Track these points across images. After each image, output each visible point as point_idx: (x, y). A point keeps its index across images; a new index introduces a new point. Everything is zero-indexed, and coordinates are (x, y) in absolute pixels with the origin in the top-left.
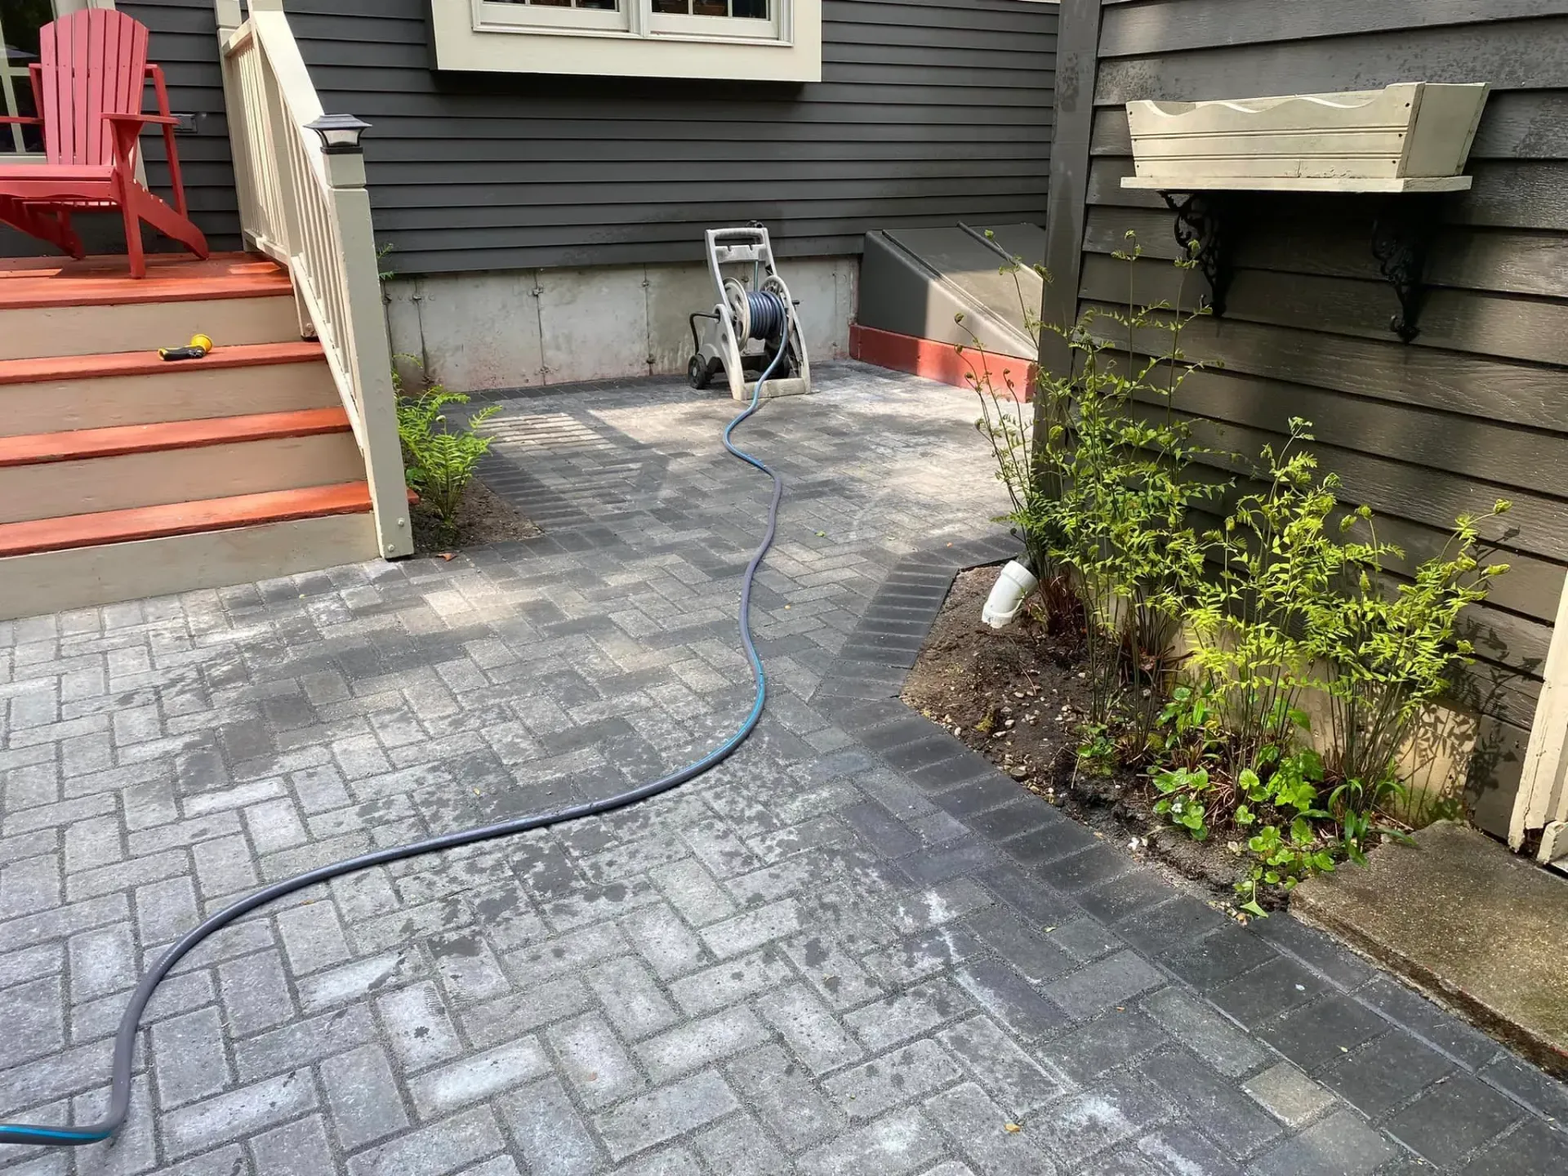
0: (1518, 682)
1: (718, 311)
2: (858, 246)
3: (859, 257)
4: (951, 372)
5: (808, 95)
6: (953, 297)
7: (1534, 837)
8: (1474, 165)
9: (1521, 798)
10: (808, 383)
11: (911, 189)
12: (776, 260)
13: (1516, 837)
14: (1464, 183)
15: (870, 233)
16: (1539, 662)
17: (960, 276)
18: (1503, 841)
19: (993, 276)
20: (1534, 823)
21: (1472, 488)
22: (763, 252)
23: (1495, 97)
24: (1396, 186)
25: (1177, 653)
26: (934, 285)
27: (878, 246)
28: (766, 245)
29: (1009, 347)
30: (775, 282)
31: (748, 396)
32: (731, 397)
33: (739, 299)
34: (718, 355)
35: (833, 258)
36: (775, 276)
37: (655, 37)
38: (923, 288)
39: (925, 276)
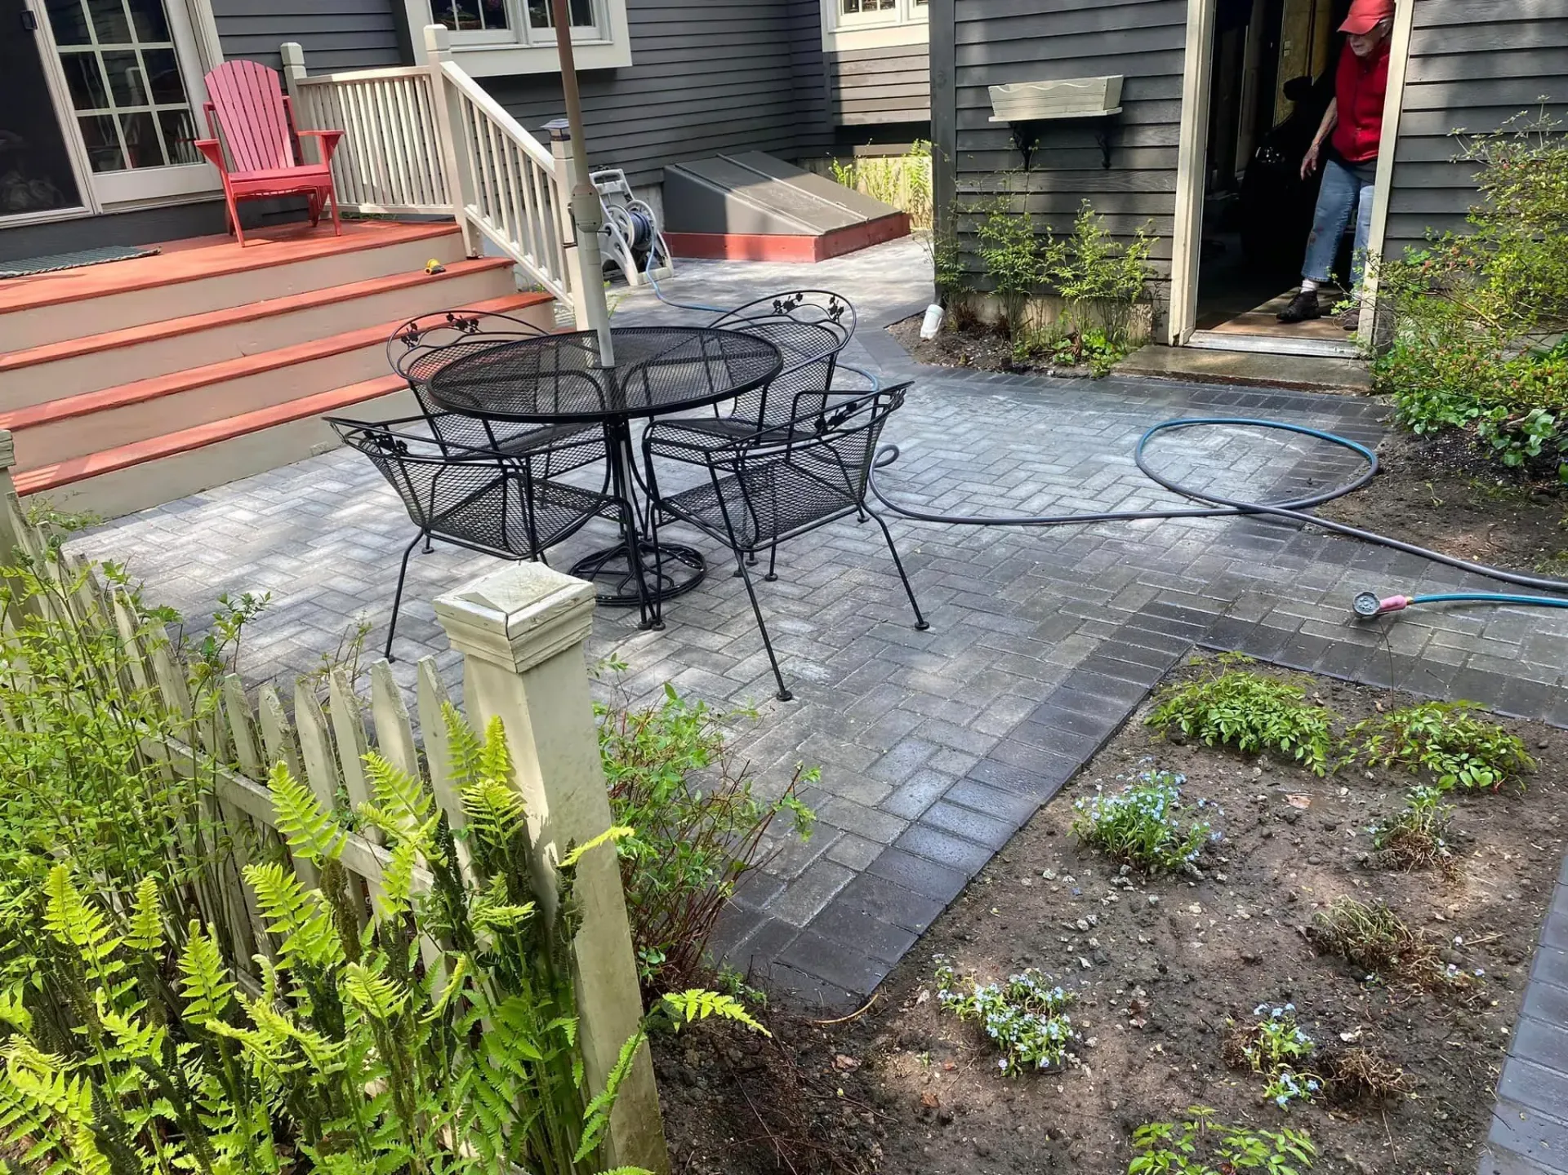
0: (1164, 284)
1: (608, 228)
2: (660, 177)
3: (661, 185)
4: (755, 252)
5: (620, 76)
6: (747, 203)
7: (1177, 337)
8: (1122, 103)
9: (1170, 325)
10: (672, 270)
11: (687, 134)
12: (632, 188)
13: (1171, 340)
14: (1120, 110)
15: (668, 167)
16: (1169, 275)
17: (743, 189)
18: (1167, 344)
19: (762, 187)
20: (1176, 333)
21: (1138, 218)
22: (623, 186)
23: (1126, 80)
24: (1104, 113)
25: (1024, 321)
26: (729, 196)
27: (673, 174)
28: (623, 180)
29: (796, 229)
30: (637, 204)
31: (642, 282)
32: (628, 284)
33: (621, 218)
34: (612, 258)
35: (647, 187)
36: (634, 200)
37: (535, 45)
38: (722, 199)
39: (719, 190)
